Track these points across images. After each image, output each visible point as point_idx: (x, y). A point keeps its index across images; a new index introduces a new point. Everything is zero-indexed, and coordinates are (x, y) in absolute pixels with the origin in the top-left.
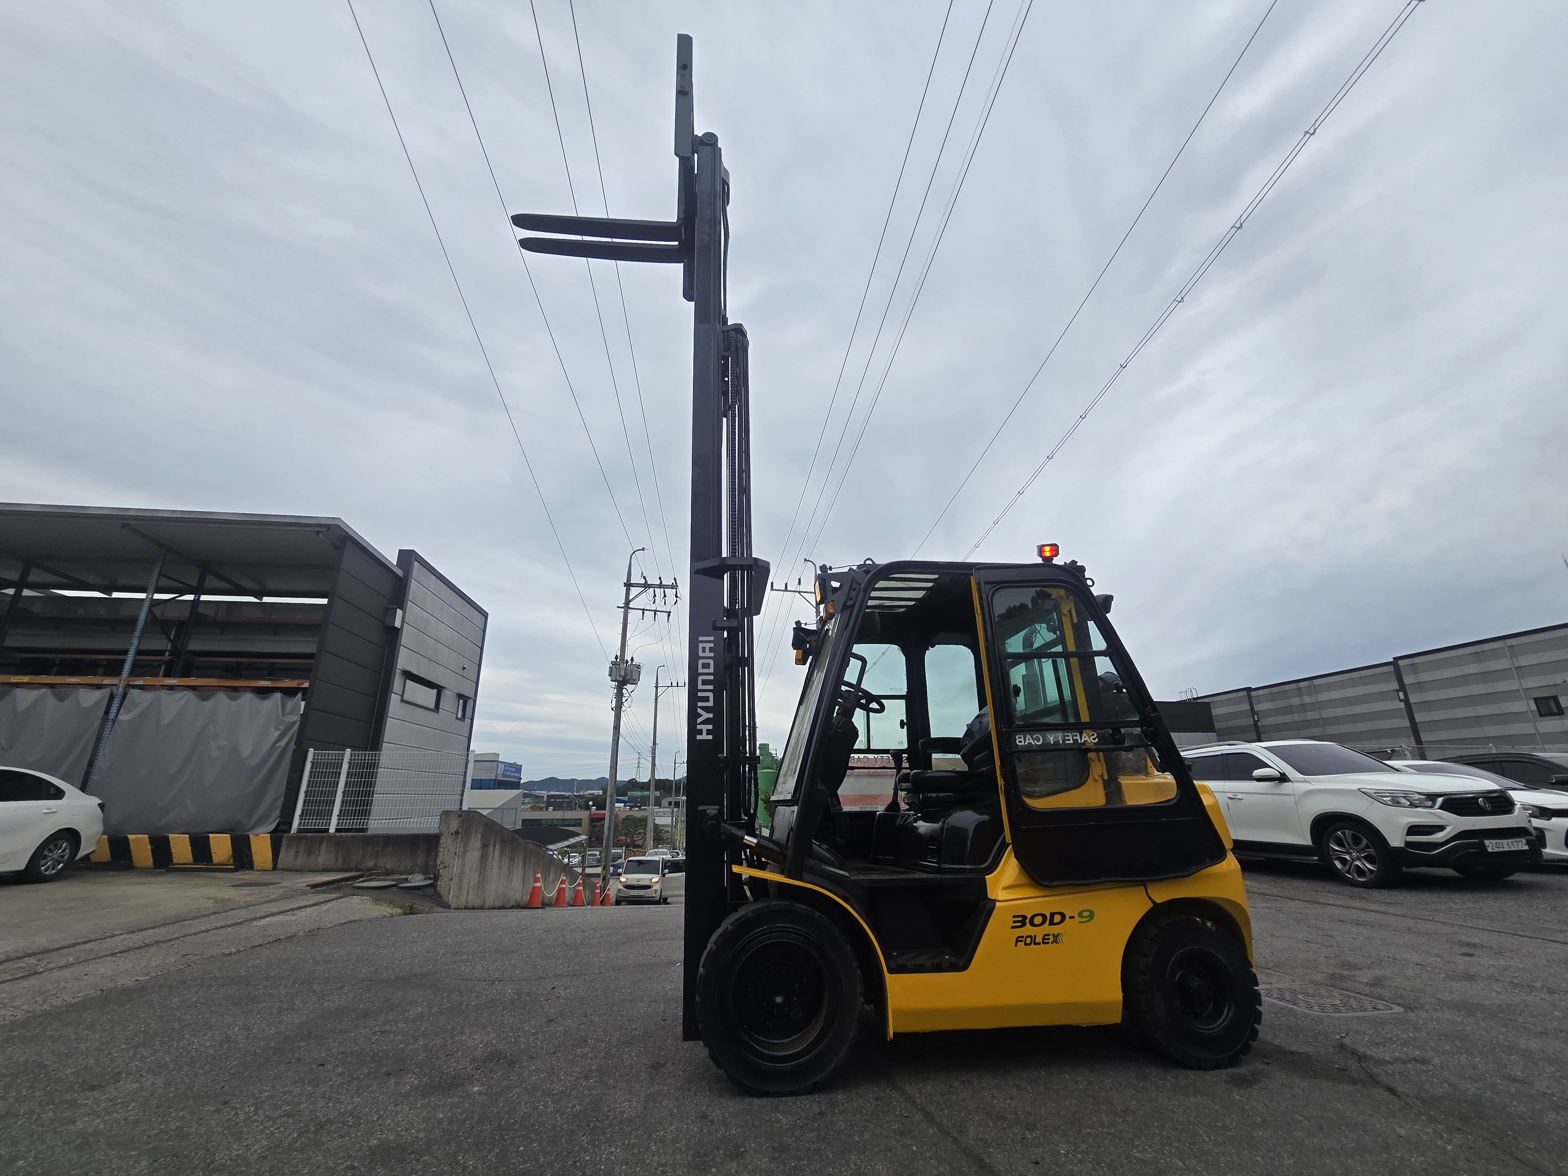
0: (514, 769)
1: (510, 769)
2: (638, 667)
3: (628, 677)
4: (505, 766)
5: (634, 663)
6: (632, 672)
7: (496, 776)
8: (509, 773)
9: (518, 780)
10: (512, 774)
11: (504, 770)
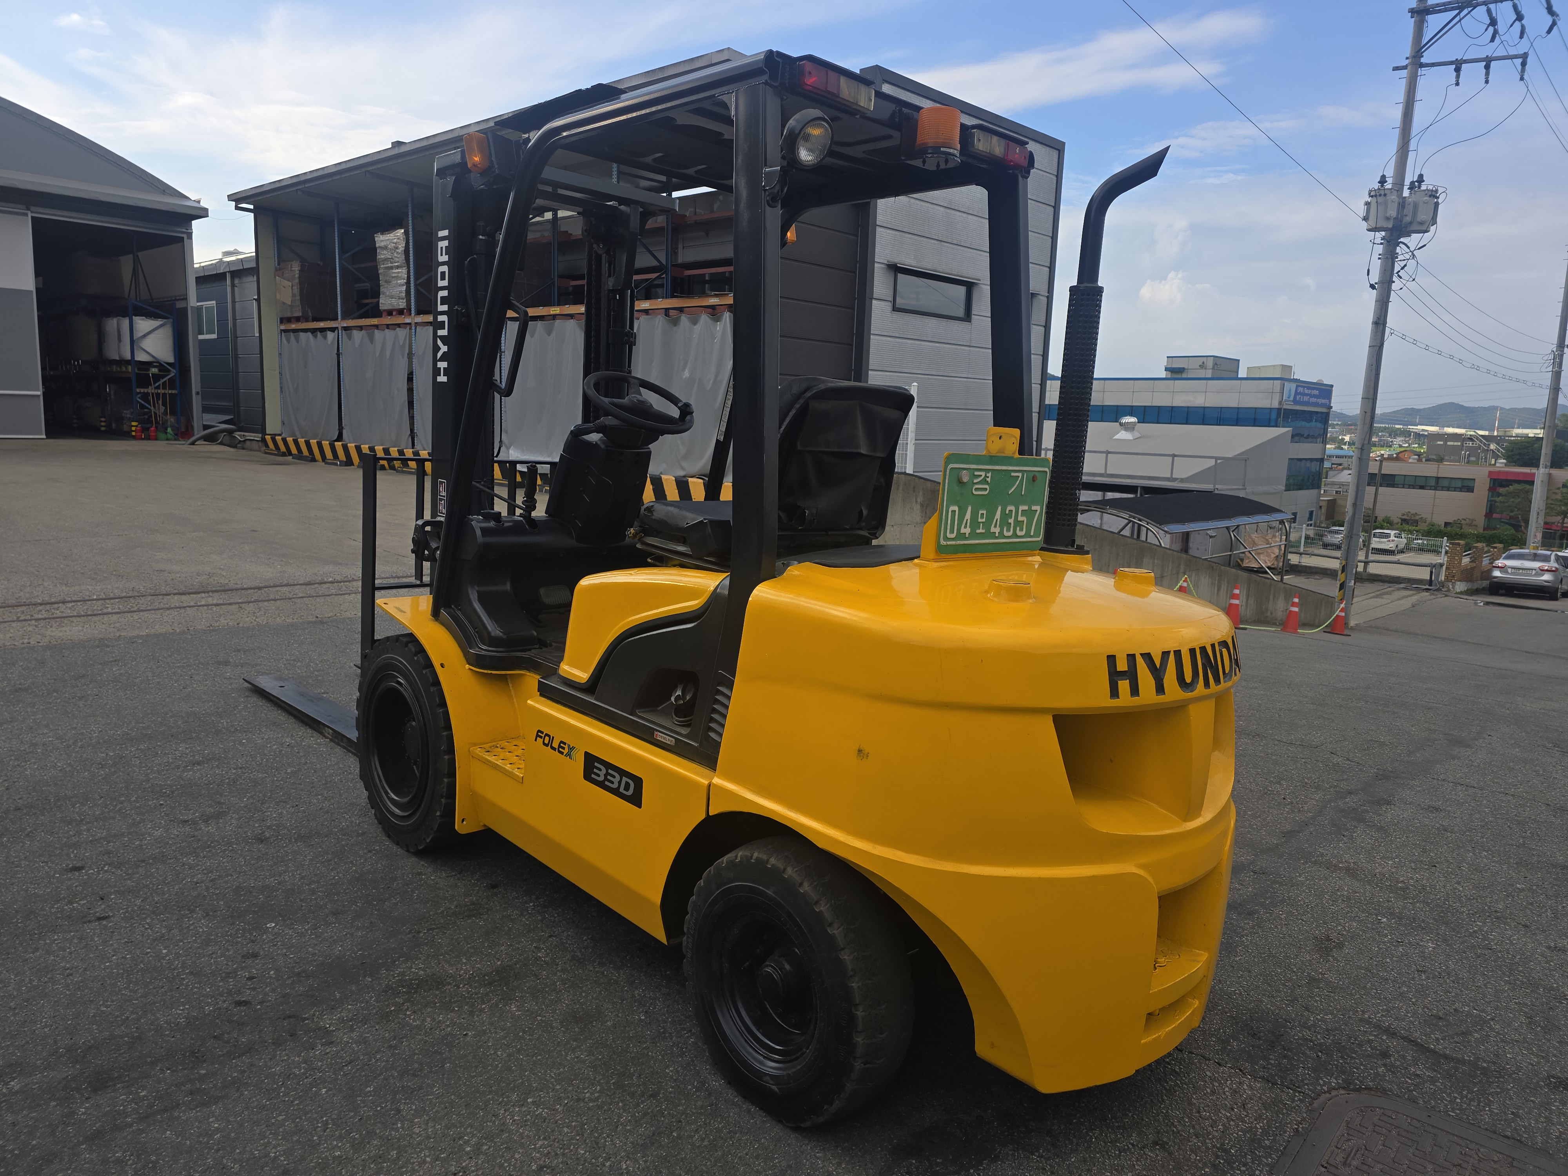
0: (1316, 392)
1: (1306, 391)
2: (1433, 194)
3: (1408, 219)
4: (1297, 386)
5: (1423, 187)
6: (1416, 206)
7: (1280, 403)
8: (1306, 398)
9: (1324, 410)
10: (1314, 400)
11: (1296, 393)
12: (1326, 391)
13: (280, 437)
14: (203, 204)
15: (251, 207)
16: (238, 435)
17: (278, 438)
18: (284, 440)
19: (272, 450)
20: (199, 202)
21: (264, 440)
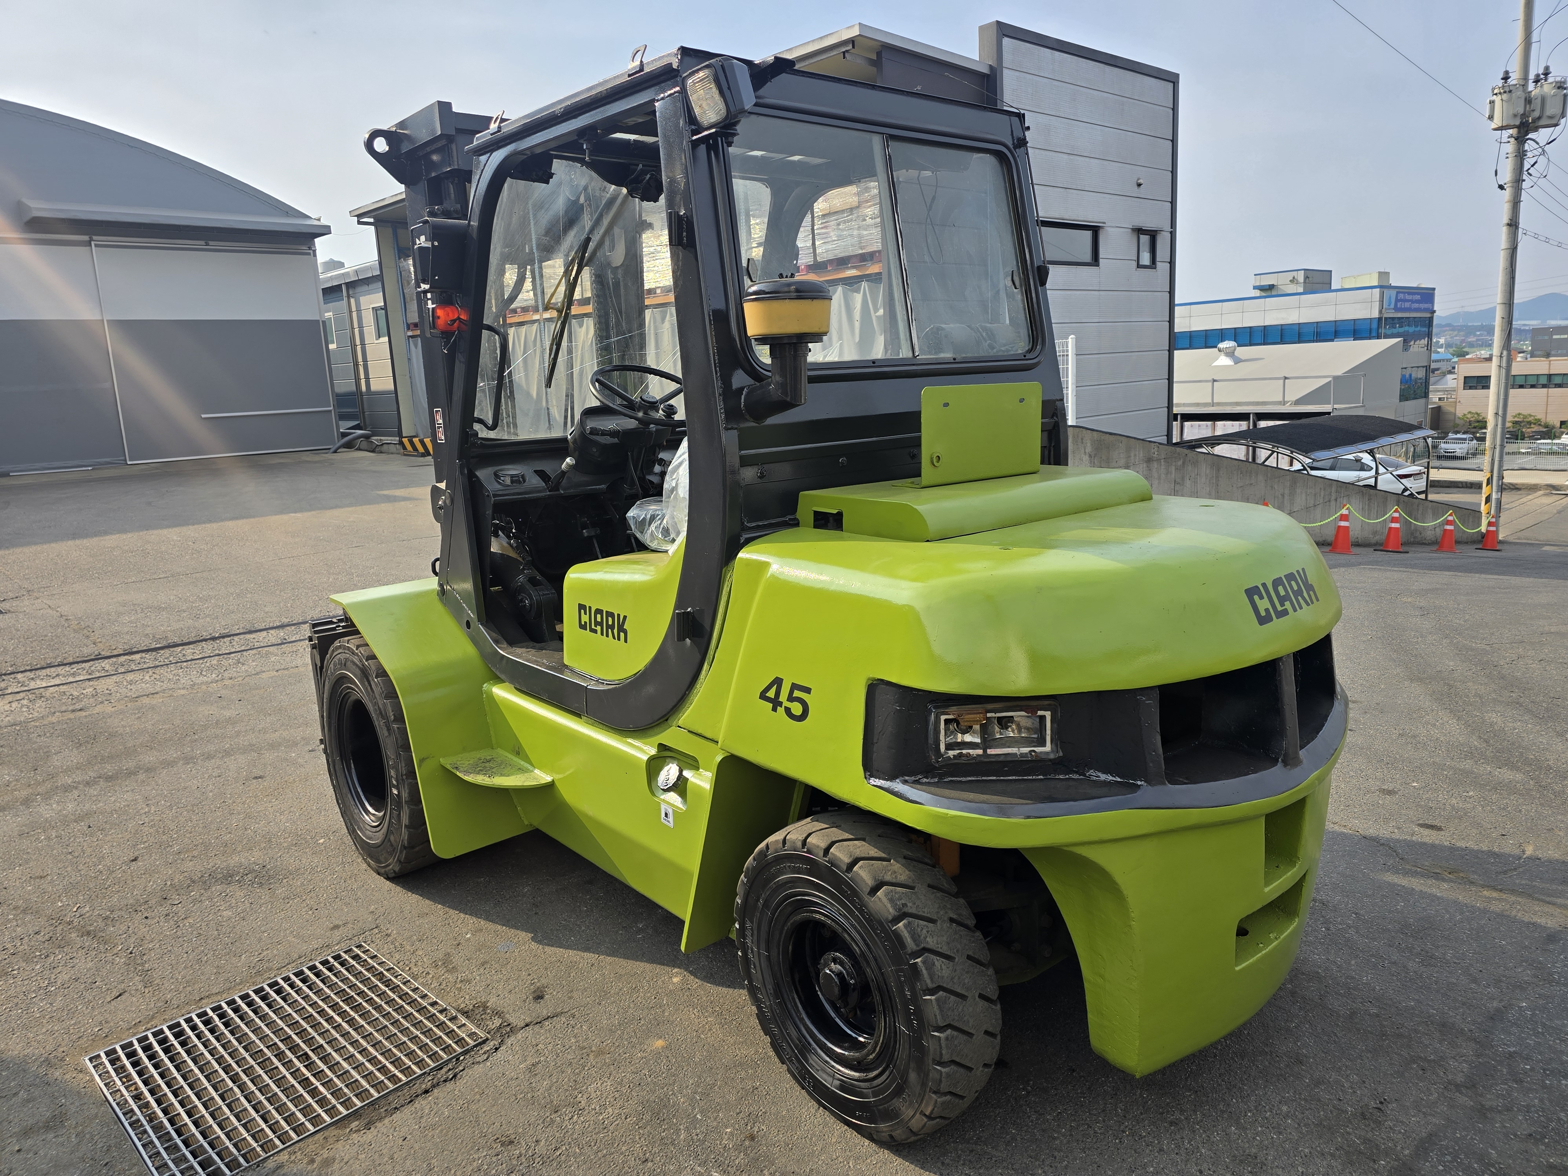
0: (1418, 297)
1: (1408, 297)
2: (1562, 86)
3: (1536, 114)
4: (1398, 293)
5: (1551, 79)
6: (1543, 100)
7: (1380, 312)
8: (1407, 305)
9: (1428, 315)
10: (1416, 305)
11: (1397, 300)
12: (1428, 295)
13: (417, 439)
14: (324, 222)
15: (371, 220)
16: (375, 440)
17: (416, 440)
18: (422, 442)
19: (410, 452)
20: (319, 220)
21: (401, 443)
